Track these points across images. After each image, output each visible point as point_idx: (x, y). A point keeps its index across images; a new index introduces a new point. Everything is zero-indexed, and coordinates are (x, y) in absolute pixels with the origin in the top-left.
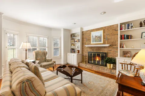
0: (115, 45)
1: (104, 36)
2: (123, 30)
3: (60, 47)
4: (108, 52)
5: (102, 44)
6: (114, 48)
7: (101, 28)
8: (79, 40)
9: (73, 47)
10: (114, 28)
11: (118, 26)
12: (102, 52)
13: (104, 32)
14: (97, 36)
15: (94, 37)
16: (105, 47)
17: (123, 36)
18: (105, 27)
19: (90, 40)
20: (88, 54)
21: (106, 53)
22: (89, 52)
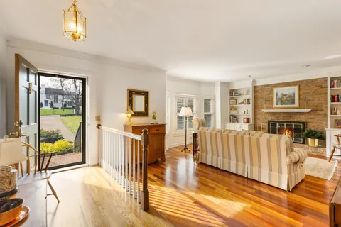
0: (322, 110)
1: (299, 95)
2: (336, 88)
3: (215, 113)
4: (309, 120)
5: (297, 108)
6: (319, 114)
7: (294, 82)
8: (248, 100)
9: (234, 112)
10: (319, 84)
11: (326, 81)
12: (296, 120)
13: (299, 89)
14: (286, 95)
15: (280, 96)
16: (301, 113)
17: (336, 97)
18: (302, 81)
19: (270, 101)
20: (266, 124)
21: (303, 123)
22: (269, 121)
